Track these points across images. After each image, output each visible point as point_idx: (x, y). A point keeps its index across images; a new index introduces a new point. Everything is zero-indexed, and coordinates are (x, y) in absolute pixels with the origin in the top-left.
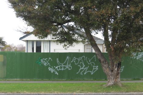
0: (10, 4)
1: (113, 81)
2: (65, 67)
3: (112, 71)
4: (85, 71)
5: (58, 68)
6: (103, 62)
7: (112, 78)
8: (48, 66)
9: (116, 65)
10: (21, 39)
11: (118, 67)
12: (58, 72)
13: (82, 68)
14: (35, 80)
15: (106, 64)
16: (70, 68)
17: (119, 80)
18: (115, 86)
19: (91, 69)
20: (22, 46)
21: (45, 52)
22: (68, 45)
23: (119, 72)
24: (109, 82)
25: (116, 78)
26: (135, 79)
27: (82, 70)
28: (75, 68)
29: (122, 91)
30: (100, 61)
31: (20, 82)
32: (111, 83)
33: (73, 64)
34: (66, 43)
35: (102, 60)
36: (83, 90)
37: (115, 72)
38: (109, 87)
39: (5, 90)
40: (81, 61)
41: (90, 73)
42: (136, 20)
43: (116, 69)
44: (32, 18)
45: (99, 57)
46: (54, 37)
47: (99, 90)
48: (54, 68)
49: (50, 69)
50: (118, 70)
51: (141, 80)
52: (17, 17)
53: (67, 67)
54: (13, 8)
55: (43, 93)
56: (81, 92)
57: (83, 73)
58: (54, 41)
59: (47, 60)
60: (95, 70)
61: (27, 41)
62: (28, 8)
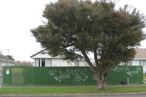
0: (32, 33)
1: (102, 86)
2: (65, 77)
3: (101, 79)
4: (79, 79)
5: (61, 77)
6: (95, 73)
7: (101, 84)
8: (54, 76)
9: (103, 75)
10: (31, 57)
11: (105, 76)
12: (60, 80)
13: (77, 77)
14: (45, 86)
15: (96, 74)
16: (69, 77)
17: (105, 85)
18: (103, 89)
19: (83, 77)
20: (25, 62)
21: (48, 66)
22: (71, 62)
23: (105, 79)
24: (98, 86)
25: (103, 84)
26: (113, 84)
27: (77, 79)
28: (73, 77)
29: (109, 92)
30: (93, 72)
31: (35, 87)
32: (100, 87)
33: (71, 74)
34: (69, 60)
35: (94, 72)
36: (82, 92)
37: (103, 80)
38: (99, 90)
39: (28, 93)
40: (76, 72)
41: (83, 80)
42: (119, 45)
43: (103, 78)
44: (48, 43)
45: (92, 70)
46: (61, 56)
47: (93, 92)
48: (58, 77)
49: (55, 78)
50: (104, 78)
51: (117, 85)
52: (37, 42)
53: (67, 76)
54: (34, 36)
55: (55, 95)
56: (81, 94)
57: (78, 80)
58: (61, 59)
59: (53, 72)
60: (86, 78)
61: (35, 59)
62: (46, 36)
